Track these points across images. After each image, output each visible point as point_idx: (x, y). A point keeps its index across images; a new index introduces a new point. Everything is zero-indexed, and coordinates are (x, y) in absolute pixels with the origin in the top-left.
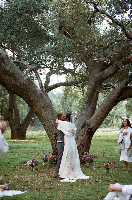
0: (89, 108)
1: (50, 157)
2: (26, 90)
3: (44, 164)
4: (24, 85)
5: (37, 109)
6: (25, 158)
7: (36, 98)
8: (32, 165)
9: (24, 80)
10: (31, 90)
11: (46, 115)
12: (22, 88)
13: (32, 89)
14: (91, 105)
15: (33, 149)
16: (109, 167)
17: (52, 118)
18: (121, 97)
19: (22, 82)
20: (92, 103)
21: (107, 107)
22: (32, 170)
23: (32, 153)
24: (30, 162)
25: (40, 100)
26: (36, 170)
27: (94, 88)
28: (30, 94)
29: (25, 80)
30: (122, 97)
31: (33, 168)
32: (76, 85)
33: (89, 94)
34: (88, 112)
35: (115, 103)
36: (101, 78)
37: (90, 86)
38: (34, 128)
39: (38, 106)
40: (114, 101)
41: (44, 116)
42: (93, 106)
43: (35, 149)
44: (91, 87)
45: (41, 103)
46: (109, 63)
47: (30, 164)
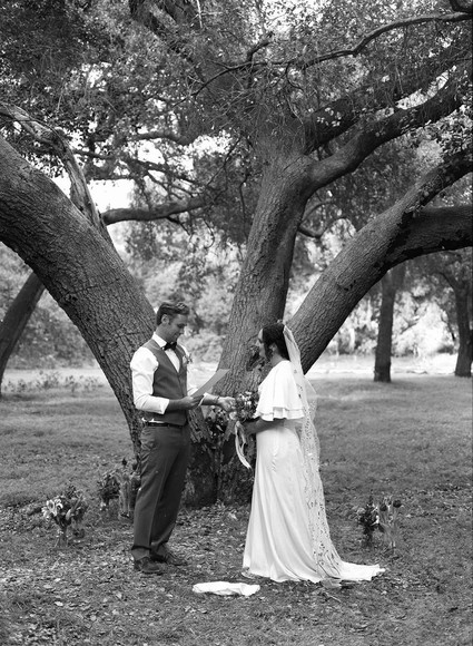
0: (266, 292)
1: (127, 479)
2: (30, 216)
3: (104, 509)
4: (23, 196)
5: (76, 292)
6: (18, 477)
7: (71, 250)
8: (63, 519)
9: (22, 177)
10: (51, 217)
11: (109, 316)
12: (13, 206)
13: (53, 212)
14: (273, 281)
15: (34, 438)
16: (377, 522)
17: (135, 327)
18: (399, 250)
19: (15, 183)
20: (275, 273)
21: (348, 286)
22: (64, 537)
23: (36, 453)
24: (52, 508)
25: (88, 254)
26: (76, 534)
27: (282, 215)
28: (48, 230)
29: (26, 175)
30: (405, 248)
31: (64, 529)
32: (173, 216)
33: (262, 240)
34: (261, 304)
35: (376, 271)
36: (304, 179)
37: (267, 208)
38: (23, 360)
39: (80, 281)
40: (376, 265)
41: (103, 317)
42: (279, 285)
43: (43, 439)
44: (269, 212)
45: (91, 268)
46: (336, 124)
47: (55, 513)
